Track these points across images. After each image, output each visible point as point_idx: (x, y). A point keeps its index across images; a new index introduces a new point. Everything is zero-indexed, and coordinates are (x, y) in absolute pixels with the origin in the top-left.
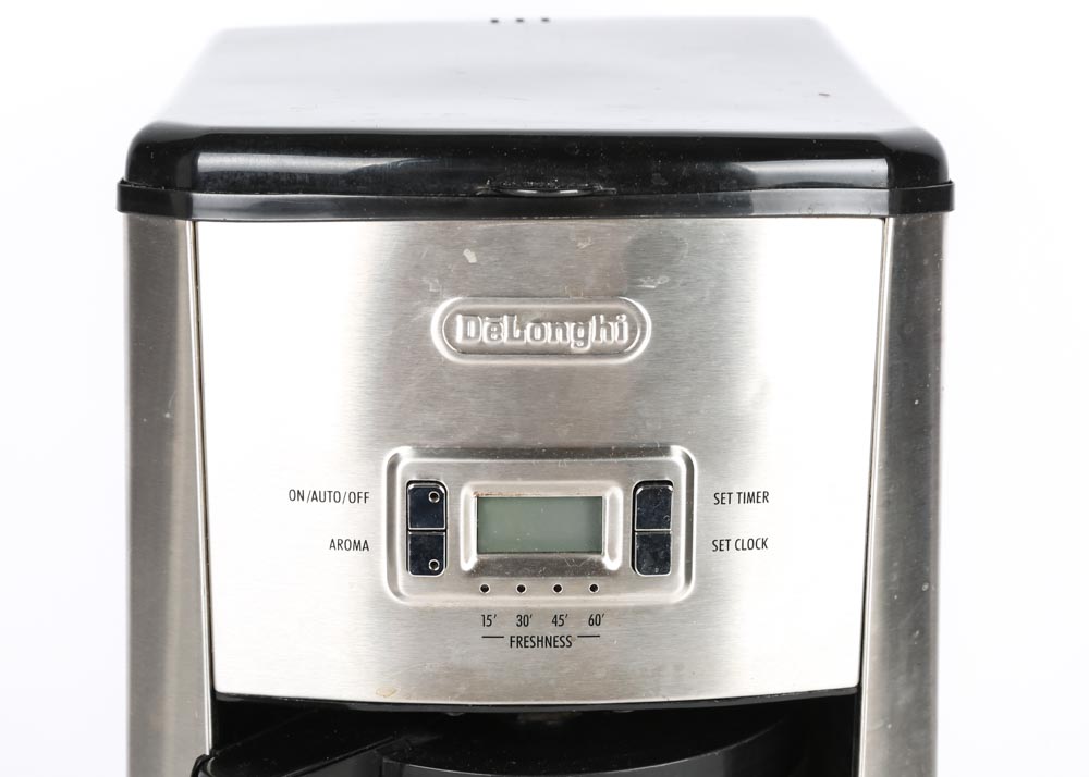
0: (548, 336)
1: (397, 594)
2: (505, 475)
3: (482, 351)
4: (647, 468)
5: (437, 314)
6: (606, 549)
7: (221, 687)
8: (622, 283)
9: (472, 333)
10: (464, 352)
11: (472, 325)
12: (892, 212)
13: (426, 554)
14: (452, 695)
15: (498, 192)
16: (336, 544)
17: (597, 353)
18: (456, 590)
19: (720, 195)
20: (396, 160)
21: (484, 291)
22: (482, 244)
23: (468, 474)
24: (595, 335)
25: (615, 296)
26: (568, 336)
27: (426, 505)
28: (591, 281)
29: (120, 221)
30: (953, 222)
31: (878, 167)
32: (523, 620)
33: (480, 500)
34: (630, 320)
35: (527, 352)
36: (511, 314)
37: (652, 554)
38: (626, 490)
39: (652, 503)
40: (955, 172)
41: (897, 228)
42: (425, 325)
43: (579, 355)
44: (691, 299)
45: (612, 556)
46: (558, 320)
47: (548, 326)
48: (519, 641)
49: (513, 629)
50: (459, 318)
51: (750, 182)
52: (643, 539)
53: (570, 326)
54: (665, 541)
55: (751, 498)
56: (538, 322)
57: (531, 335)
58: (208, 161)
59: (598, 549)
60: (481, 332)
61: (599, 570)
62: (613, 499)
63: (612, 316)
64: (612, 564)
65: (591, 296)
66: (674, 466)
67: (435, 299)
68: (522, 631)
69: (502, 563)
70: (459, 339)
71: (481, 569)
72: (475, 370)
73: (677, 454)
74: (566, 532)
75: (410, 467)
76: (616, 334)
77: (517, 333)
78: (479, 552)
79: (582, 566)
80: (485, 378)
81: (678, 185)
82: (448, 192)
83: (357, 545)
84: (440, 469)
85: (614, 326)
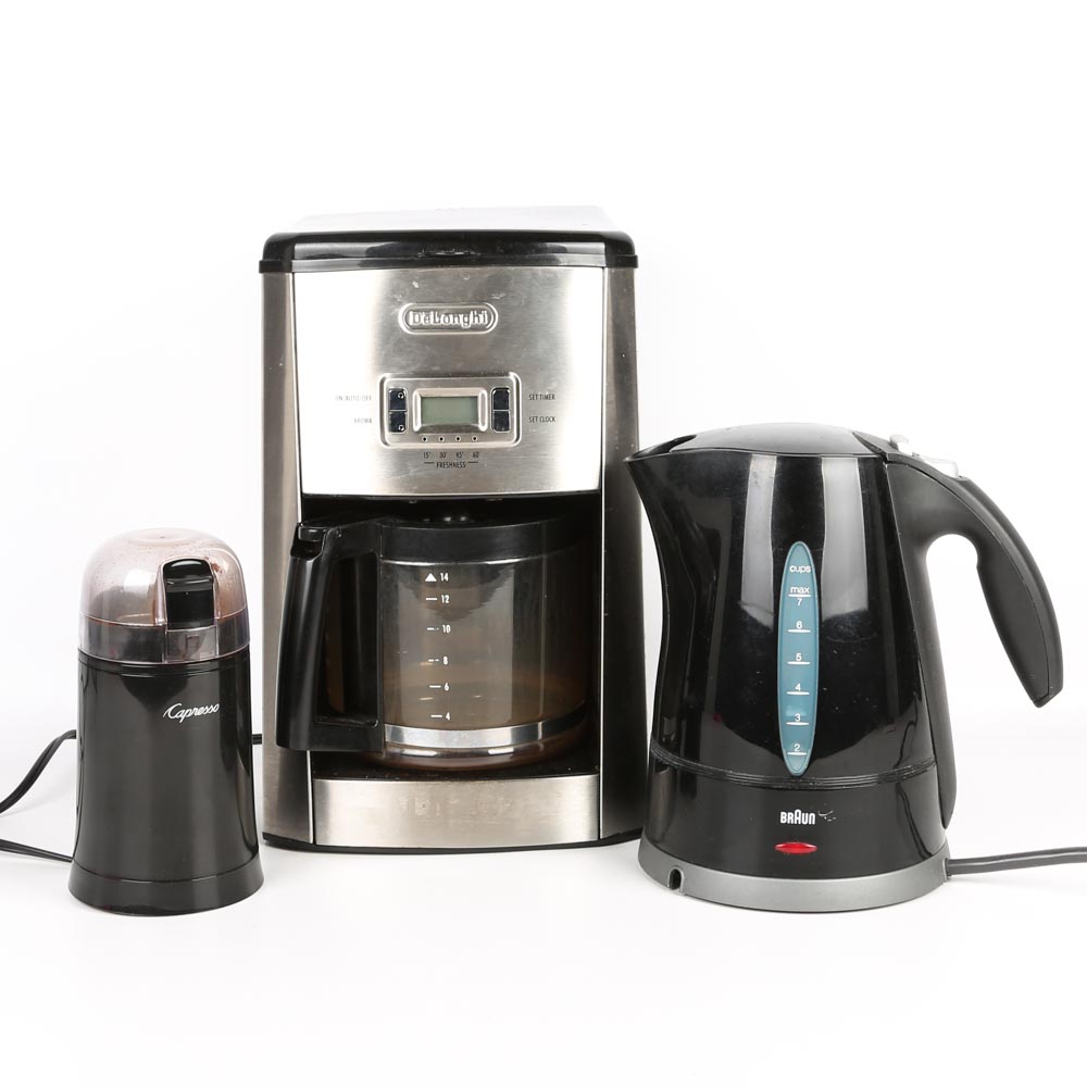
0: (451, 320)
1: (386, 444)
2: (435, 385)
3: (421, 328)
4: (498, 382)
5: (401, 311)
6: (480, 421)
7: (305, 491)
8: (480, 298)
9: (417, 320)
10: (413, 328)
11: (417, 316)
12: (609, 265)
13: (397, 422)
14: (411, 490)
15: (428, 255)
16: (357, 421)
17: (474, 328)
18: (412, 441)
19: (527, 257)
20: (383, 244)
21: (423, 300)
22: (422, 279)
23: (416, 385)
24: (472, 320)
25: (481, 302)
26: (461, 320)
27: (397, 400)
28: (470, 295)
29: (260, 277)
30: (638, 273)
31: (601, 246)
32: (443, 454)
33: (422, 398)
34: (488, 313)
35: (442, 328)
36: (434, 310)
37: (501, 422)
38: (488, 392)
39: (501, 399)
40: (639, 251)
41: (610, 273)
42: (396, 316)
43: (465, 330)
44: (516, 304)
45: (483, 424)
46: (456, 313)
47: (451, 316)
48: (441, 465)
49: (437, 459)
50: (411, 313)
51: (545, 250)
52: (496, 414)
53: (461, 316)
54: (507, 416)
55: (547, 397)
56: (447, 314)
57: (444, 320)
58: (299, 247)
59: (477, 422)
60: (421, 319)
61: (476, 430)
62: (483, 395)
63: (479, 311)
64: (483, 428)
65: (471, 303)
66: (511, 381)
67: (400, 304)
68: (443, 460)
69: (433, 429)
70: (411, 323)
71: (423, 430)
72: (418, 337)
73: (512, 376)
74: (459, 416)
75: (390, 382)
76: (482, 319)
77: (437, 320)
78: (422, 422)
79: (470, 430)
80: (424, 341)
81: (508, 252)
82: (406, 256)
83: (366, 421)
84: (402, 383)
85: (481, 316)
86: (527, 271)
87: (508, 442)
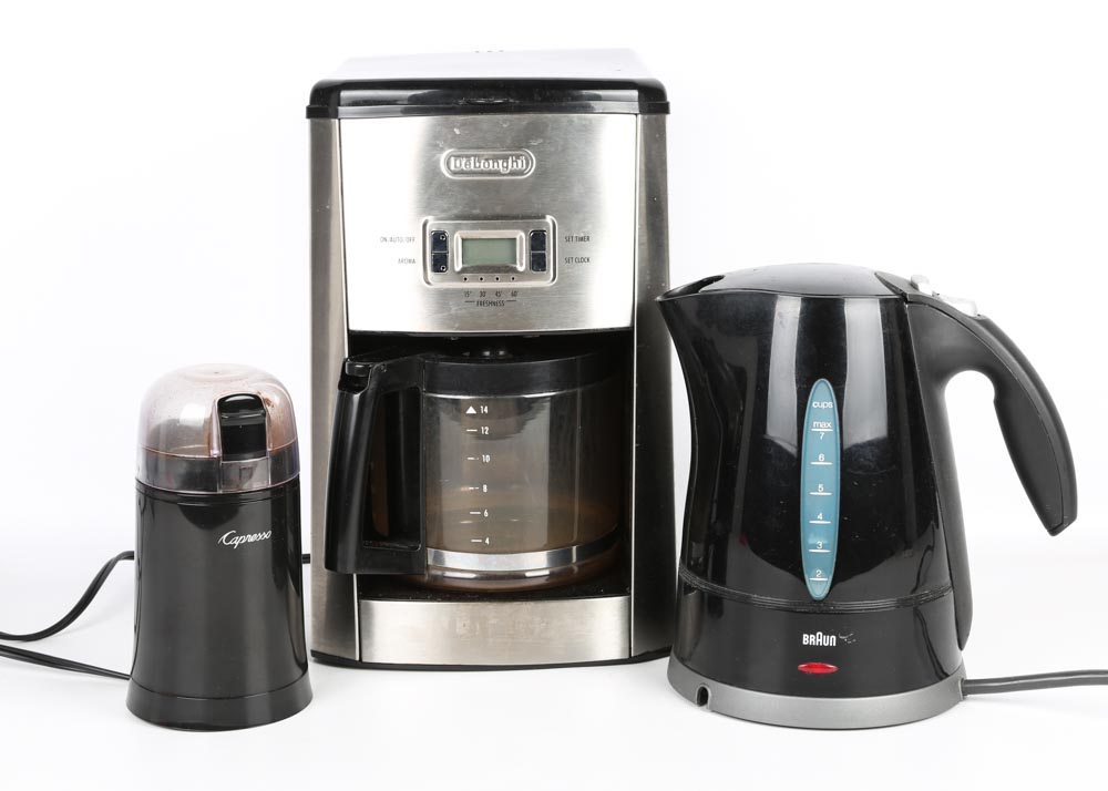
0: (491, 166)
1: (428, 283)
2: (474, 227)
3: (462, 173)
4: (535, 225)
5: (443, 157)
6: (518, 262)
7: (351, 328)
8: (519, 144)
9: (458, 165)
10: (455, 173)
11: (458, 162)
12: (641, 112)
13: (440, 263)
14: (452, 328)
15: (469, 102)
16: (401, 261)
17: (512, 173)
18: (453, 280)
19: (563, 104)
20: (426, 91)
21: (464, 146)
22: (463, 124)
23: (457, 228)
24: (511, 165)
25: (520, 148)
26: (500, 166)
27: (439, 241)
28: (509, 141)
29: (307, 123)
30: (670, 119)
31: (635, 93)
32: (483, 293)
33: (463, 240)
34: (526, 159)
35: (482, 173)
36: (475, 156)
37: (538, 263)
38: (526, 232)
39: (538, 240)
40: (670, 98)
41: (643, 119)
42: (438, 161)
43: (504, 175)
44: (553, 149)
45: (521, 265)
46: (496, 158)
47: (491, 162)
48: (481, 303)
49: (477, 298)
50: (453, 159)
51: (581, 98)
52: (534, 256)
53: (500, 162)
54: (544, 256)
55: (582, 239)
56: (487, 160)
57: (484, 165)
58: (345, 94)
59: (515, 263)
60: (462, 164)
61: (514, 270)
62: (521, 237)
63: (518, 157)
64: (521, 268)
65: (509, 149)
66: (547, 223)
67: (442, 150)
68: (482, 299)
69: (474, 269)
70: (453, 168)
71: (464, 270)
72: (461, 181)
73: (549, 219)
74: (498, 256)
75: (432, 225)
76: (520, 165)
77: (477, 165)
78: (463, 263)
79: (507, 270)
80: (464, 185)
81: (545, 99)
82: (447, 104)
83: (410, 261)
84: (445, 226)
85: (519, 162)
86: (563, 118)
87: (544, 282)
